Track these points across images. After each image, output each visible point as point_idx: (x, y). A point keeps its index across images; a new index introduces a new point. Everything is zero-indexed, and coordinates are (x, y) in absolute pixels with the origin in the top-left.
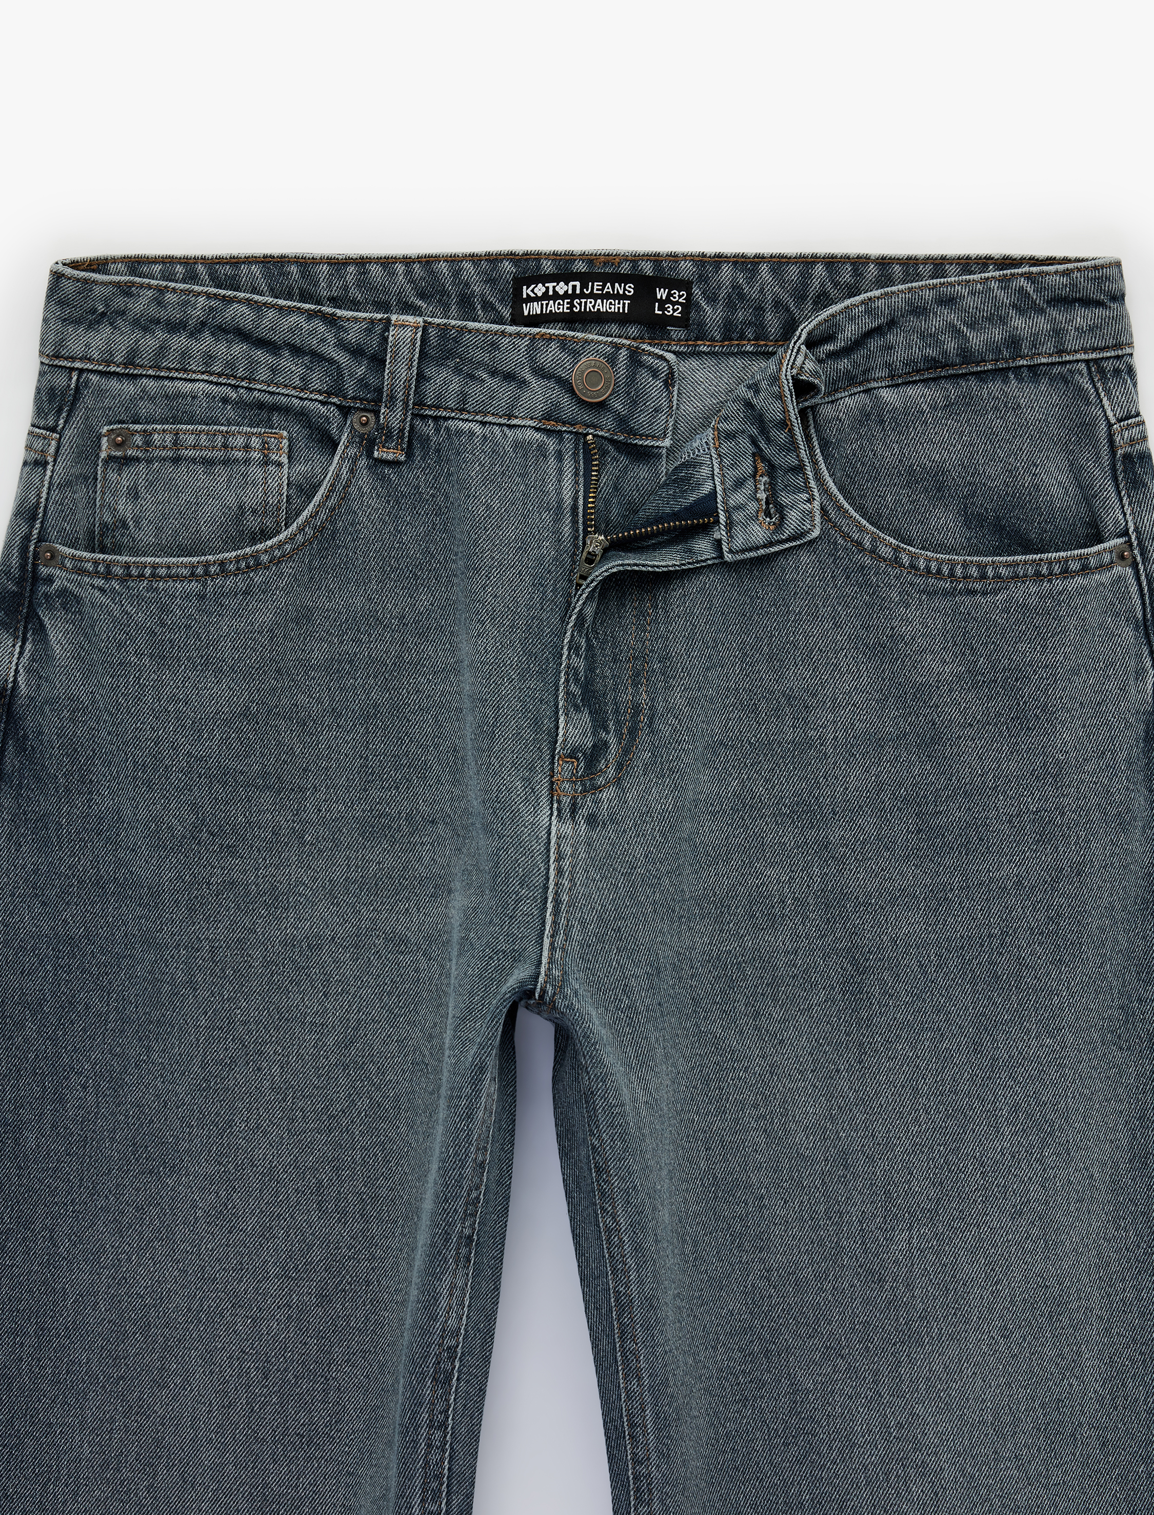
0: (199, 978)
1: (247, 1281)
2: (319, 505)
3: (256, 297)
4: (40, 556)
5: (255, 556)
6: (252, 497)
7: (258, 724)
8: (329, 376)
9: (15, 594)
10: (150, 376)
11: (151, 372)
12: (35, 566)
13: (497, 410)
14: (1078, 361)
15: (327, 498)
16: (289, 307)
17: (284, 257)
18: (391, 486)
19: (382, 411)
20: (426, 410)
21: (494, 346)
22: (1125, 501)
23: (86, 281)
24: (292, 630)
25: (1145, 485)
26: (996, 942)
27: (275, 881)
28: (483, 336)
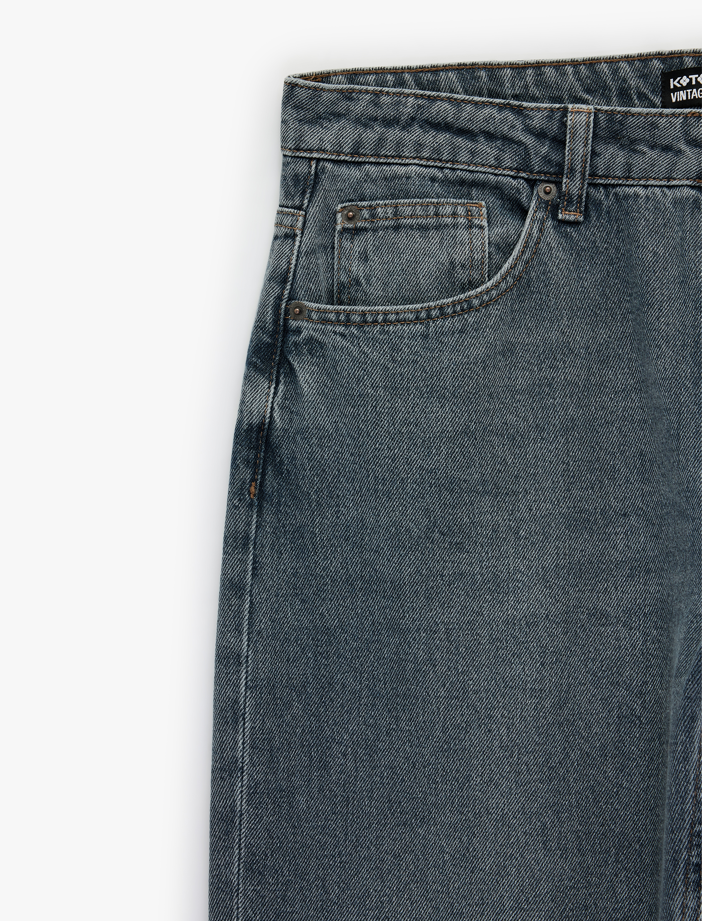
0: (438, 656)
1: (487, 914)
2: (516, 259)
3: (456, 96)
4: (291, 312)
5: (468, 300)
6: (460, 255)
7: (476, 440)
8: (518, 156)
9: (269, 345)
10: (371, 163)
11: (372, 160)
12: (286, 321)
13: (658, 174)
15: (523, 253)
16: (483, 102)
17: (475, 65)
18: (573, 242)
19: (564, 181)
20: (598, 179)
21: (654, 126)
23: (315, 89)
24: (500, 361)
27: (496, 571)
28: (644, 118)
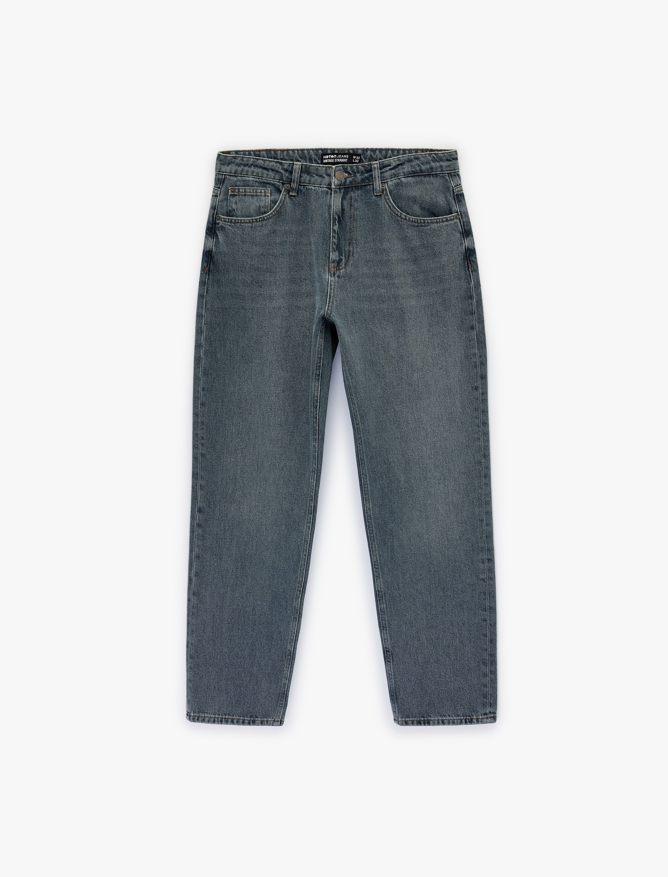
0: (255, 316)
2: (278, 206)
3: (264, 159)
4: (217, 218)
5: (263, 217)
6: (262, 204)
7: (265, 257)
8: (280, 176)
9: (211, 227)
10: (239, 176)
11: (240, 175)
12: (215, 220)
13: (318, 183)
14: (446, 173)
15: (279, 204)
16: (271, 160)
17: (271, 150)
18: (294, 201)
19: (292, 184)
20: (302, 184)
21: (317, 169)
22: (457, 205)
23: (226, 156)
24: (272, 235)
25: (462, 201)
26: (432, 306)
28: (315, 167)
